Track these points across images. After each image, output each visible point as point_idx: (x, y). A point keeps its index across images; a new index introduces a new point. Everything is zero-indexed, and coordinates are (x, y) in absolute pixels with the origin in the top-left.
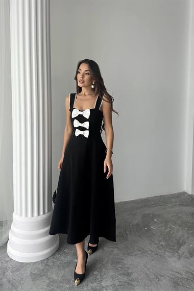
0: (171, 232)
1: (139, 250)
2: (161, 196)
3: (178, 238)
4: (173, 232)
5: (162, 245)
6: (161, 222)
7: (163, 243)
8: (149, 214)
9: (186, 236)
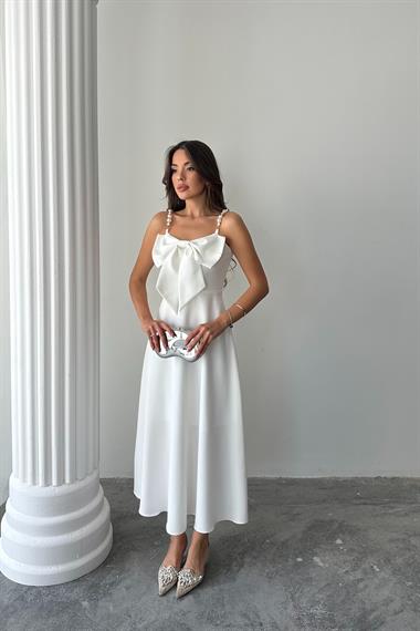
0: (361, 585)
1: (245, 615)
2: (394, 478)
3: (368, 607)
4: (366, 586)
5: (312, 616)
6: (352, 550)
7: (319, 611)
8: (332, 521)
9: (396, 605)
